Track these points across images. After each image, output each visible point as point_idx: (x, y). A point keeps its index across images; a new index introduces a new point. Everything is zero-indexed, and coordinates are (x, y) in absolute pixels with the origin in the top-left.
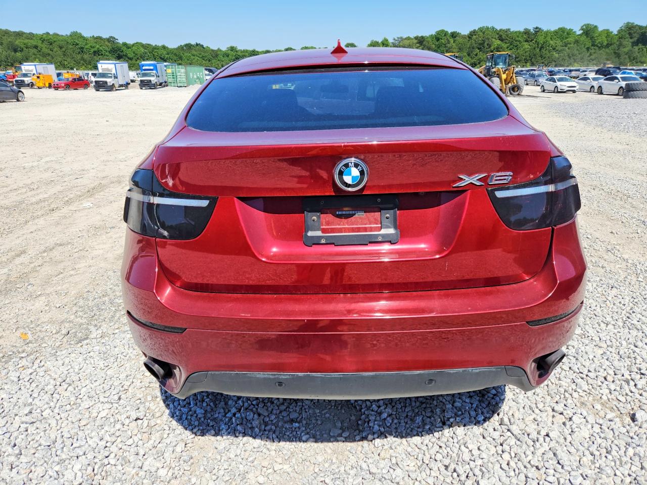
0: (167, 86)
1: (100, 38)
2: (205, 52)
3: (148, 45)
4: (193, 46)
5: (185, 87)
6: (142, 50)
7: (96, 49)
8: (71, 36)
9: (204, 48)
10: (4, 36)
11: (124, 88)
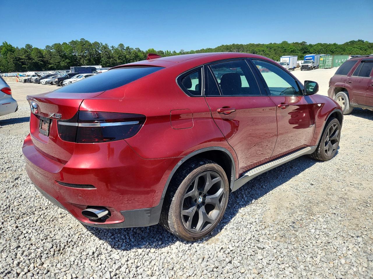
0: (318, 68)
1: (297, 43)
2: (363, 45)
3: (325, 44)
4: (356, 42)
5: (330, 68)
6: (320, 47)
7: (292, 50)
8: (282, 43)
9: (364, 42)
10: (251, 47)
11: (292, 70)
